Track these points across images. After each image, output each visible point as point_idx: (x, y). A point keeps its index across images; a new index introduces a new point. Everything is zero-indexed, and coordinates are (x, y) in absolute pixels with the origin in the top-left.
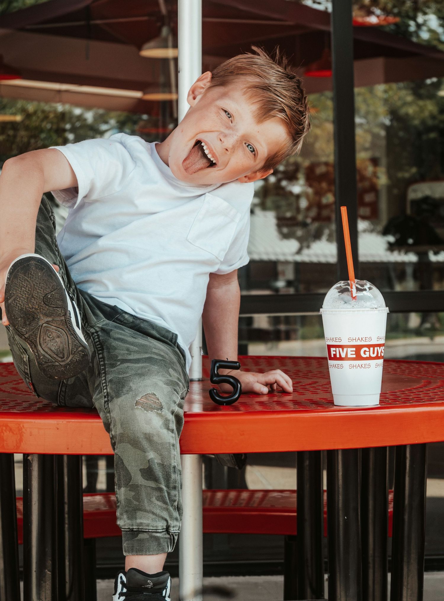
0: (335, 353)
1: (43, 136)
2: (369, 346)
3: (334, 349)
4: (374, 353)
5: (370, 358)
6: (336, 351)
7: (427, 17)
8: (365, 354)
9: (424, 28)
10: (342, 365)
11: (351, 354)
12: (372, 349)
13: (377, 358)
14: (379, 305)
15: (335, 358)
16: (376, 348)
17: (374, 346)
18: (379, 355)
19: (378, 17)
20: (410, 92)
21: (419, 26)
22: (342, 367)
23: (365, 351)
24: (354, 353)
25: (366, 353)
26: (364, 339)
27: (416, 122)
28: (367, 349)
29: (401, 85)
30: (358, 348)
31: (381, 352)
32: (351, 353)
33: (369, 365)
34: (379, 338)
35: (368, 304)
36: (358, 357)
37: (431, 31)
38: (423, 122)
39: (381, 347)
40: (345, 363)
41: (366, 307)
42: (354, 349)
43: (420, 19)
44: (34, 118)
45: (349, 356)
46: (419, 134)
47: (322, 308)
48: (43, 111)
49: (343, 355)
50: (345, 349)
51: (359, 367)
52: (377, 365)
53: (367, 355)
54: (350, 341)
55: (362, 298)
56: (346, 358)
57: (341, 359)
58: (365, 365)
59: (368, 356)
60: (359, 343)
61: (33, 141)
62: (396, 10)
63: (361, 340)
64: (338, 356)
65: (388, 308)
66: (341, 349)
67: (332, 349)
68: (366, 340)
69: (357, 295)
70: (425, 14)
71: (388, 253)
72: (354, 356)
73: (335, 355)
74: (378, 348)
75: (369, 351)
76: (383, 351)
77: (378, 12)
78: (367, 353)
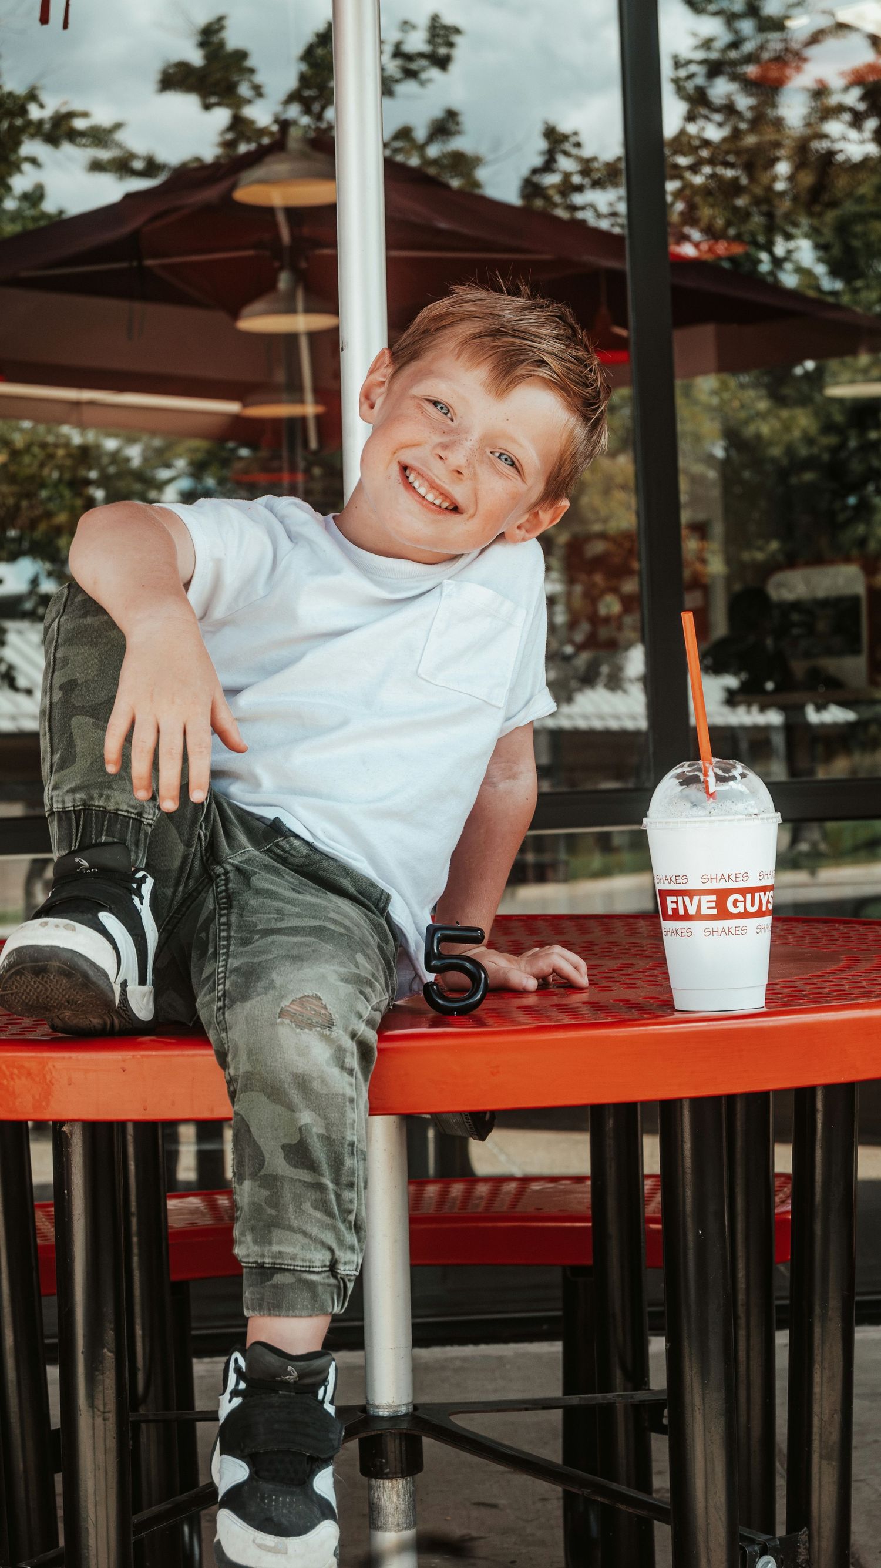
0: (674, 905)
1: (44, 494)
2: (743, 891)
3: (674, 898)
4: (753, 905)
5: (746, 915)
6: (677, 902)
7: (792, 245)
8: (735, 906)
9: (788, 266)
10: (689, 930)
11: (708, 908)
12: (749, 896)
13: (760, 913)
14: (762, 809)
15: (676, 916)
16: (757, 895)
17: (753, 890)
18: (764, 909)
19: (697, 245)
20: (763, 392)
21: (778, 263)
22: (689, 934)
23: (736, 901)
24: (713, 905)
25: (738, 904)
26: (733, 877)
27: (776, 451)
28: (740, 897)
29: (745, 379)
30: (722, 895)
31: (768, 902)
32: (707, 905)
33: (744, 928)
34: (762, 875)
35: (740, 806)
36: (723, 914)
37: (799, 270)
38: (790, 450)
39: (767, 893)
40: (696, 926)
41: (736, 813)
42: (714, 898)
43: (780, 248)
44: (27, 459)
45: (704, 911)
46: (784, 474)
47: (646, 816)
48: (44, 445)
49: (692, 911)
50: (696, 899)
51: (724, 933)
52: (761, 928)
53: (740, 908)
54: (704, 881)
55: (727, 796)
56: (699, 917)
57: (687, 917)
58: (737, 929)
59: (742, 911)
60: (723, 885)
61: (24, 503)
62: (732, 232)
63: (727, 878)
64: (681, 912)
65: (779, 814)
66: (687, 899)
67: (669, 899)
68: (738, 879)
69: (718, 788)
70: (789, 237)
71: (726, 710)
72: (714, 911)
73: (676, 910)
74: (762, 894)
75: (745, 901)
76: (771, 900)
77: (696, 235)
78: (741, 905)
